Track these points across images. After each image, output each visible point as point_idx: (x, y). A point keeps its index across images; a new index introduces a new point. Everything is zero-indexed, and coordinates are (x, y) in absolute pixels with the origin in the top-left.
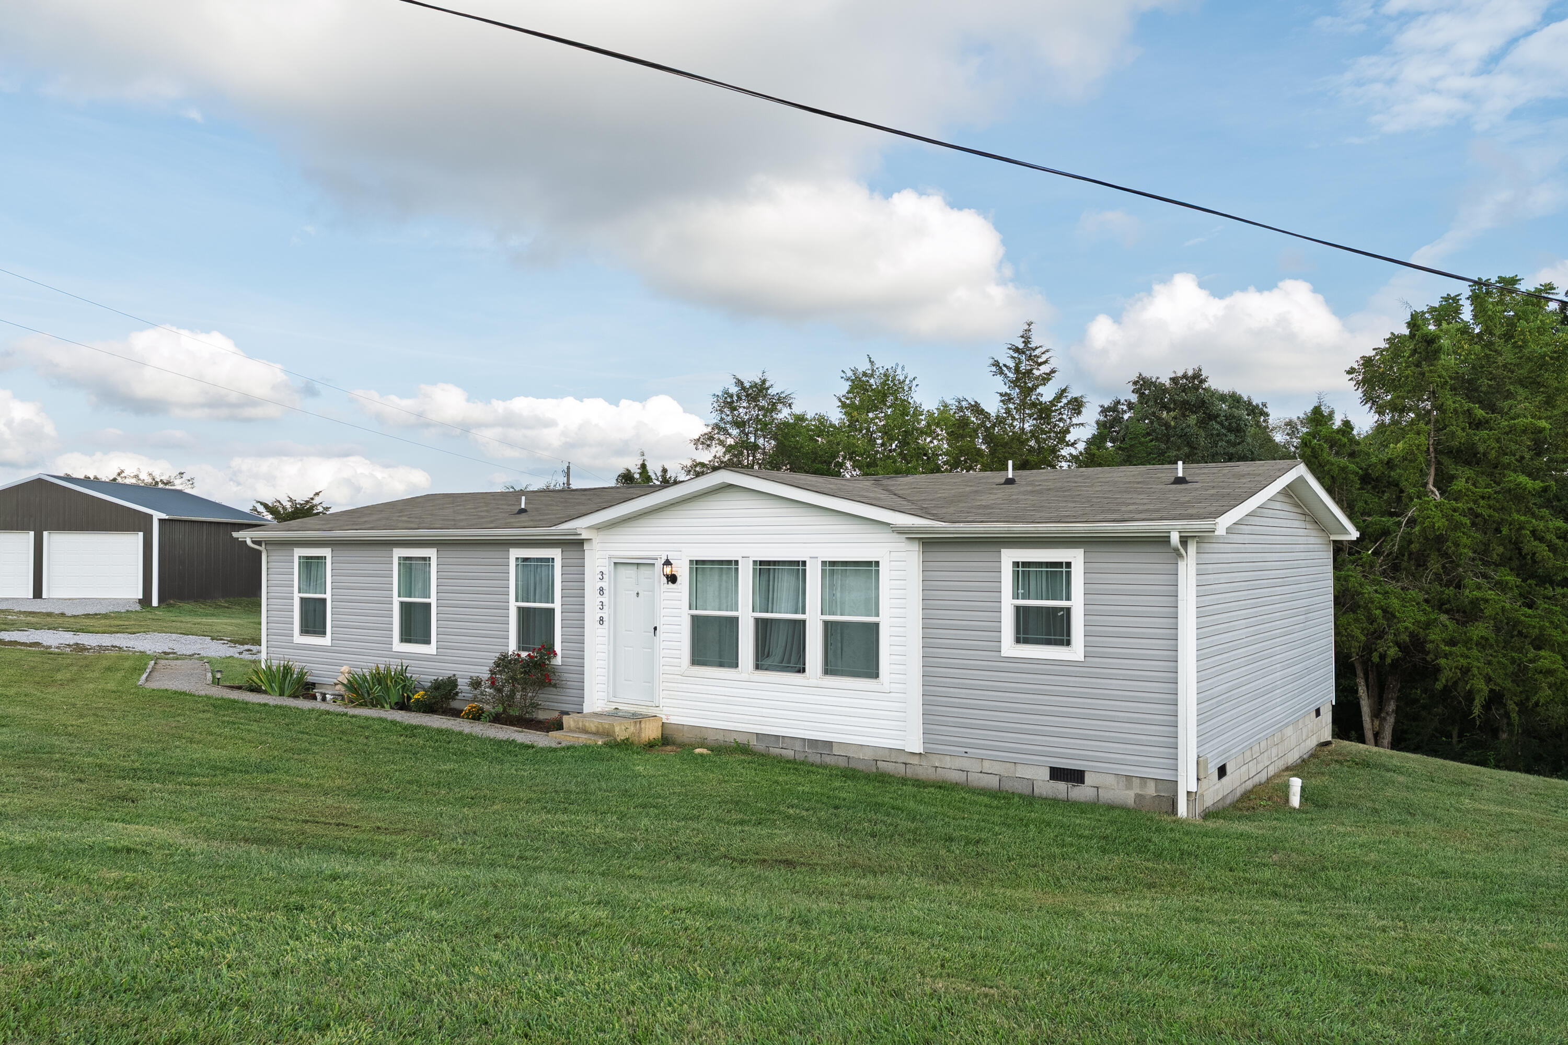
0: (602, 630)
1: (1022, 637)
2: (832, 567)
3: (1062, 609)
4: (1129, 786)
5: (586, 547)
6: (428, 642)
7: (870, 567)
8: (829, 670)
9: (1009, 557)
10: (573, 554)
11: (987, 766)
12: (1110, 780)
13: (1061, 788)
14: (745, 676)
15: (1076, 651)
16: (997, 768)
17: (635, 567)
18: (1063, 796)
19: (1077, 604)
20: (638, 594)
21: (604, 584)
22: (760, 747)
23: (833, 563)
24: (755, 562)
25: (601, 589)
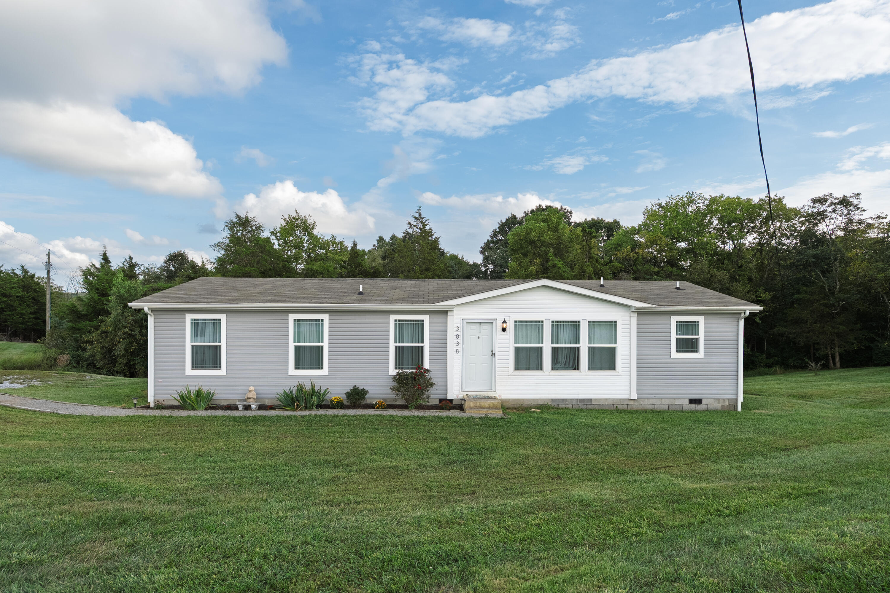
0: (459, 356)
1: (679, 350)
2: (593, 324)
3: (694, 339)
4: (719, 403)
5: (449, 314)
6: (321, 367)
7: (612, 324)
8: (591, 367)
9: (674, 319)
10: (439, 319)
11: (663, 401)
12: (712, 401)
13: (693, 406)
14: (547, 373)
15: (700, 354)
16: (667, 402)
17: (478, 325)
18: (694, 409)
19: (701, 337)
20: (479, 337)
21: (460, 333)
22: (554, 404)
23: (594, 322)
24: (553, 322)
25: (457, 336)
